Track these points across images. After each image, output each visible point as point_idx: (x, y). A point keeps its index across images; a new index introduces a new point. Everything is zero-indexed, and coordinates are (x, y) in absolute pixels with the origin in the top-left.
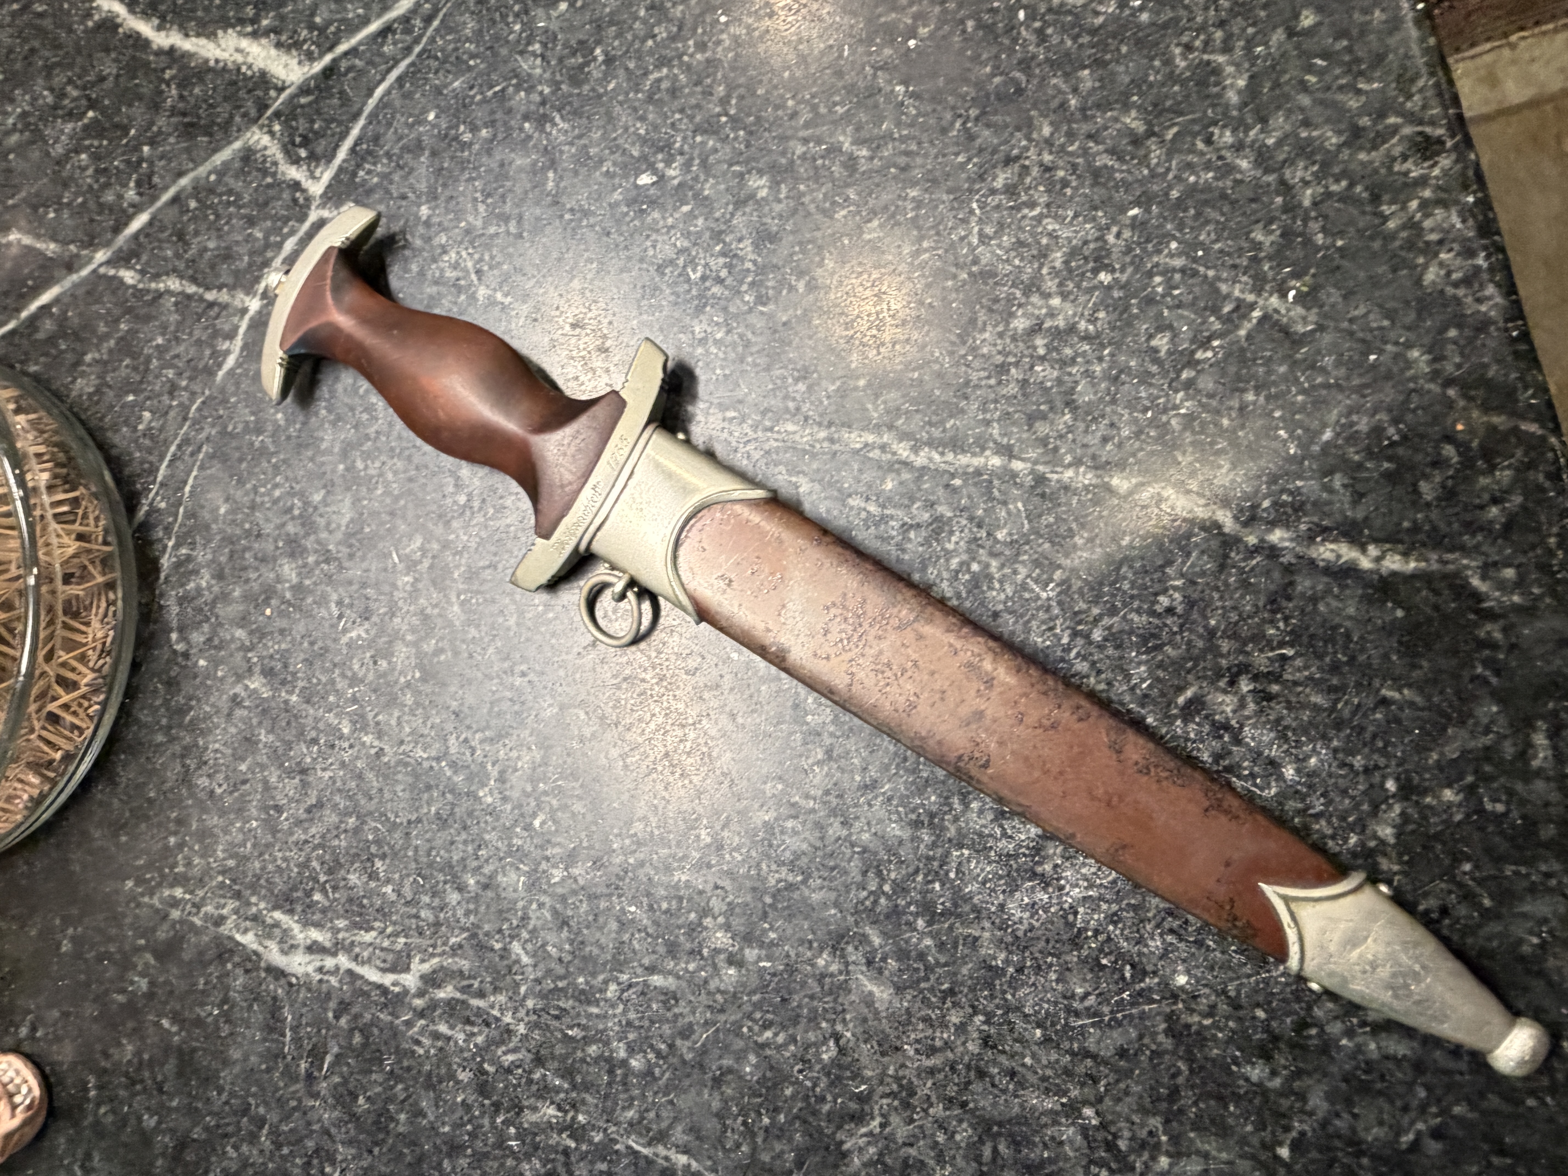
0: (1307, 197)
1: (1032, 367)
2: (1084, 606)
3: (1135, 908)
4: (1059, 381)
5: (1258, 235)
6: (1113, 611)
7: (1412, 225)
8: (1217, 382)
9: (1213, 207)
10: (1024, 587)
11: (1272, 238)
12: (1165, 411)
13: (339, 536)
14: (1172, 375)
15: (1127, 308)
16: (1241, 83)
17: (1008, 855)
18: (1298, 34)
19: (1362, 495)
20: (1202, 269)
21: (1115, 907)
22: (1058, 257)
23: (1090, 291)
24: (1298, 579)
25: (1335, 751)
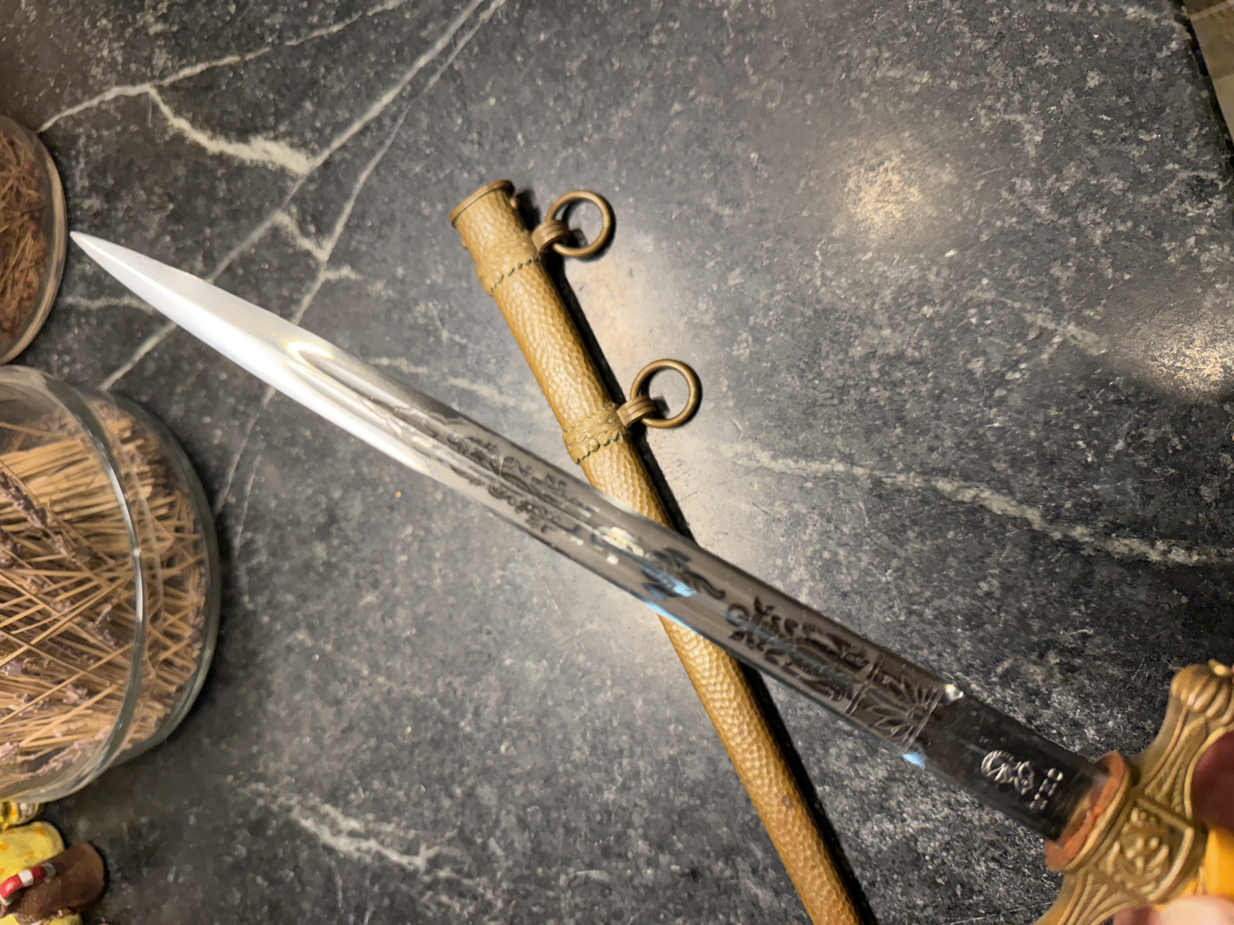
0: (1097, 236)
1: (868, 389)
2: (918, 589)
3: (964, 840)
4: (890, 399)
5: (1056, 271)
6: (941, 595)
7: (1190, 260)
8: (1024, 400)
9: (1017, 247)
10: (866, 572)
11: (1068, 274)
12: (981, 425)
13: (353, 524)
14: (986, 393)
15: (946, 337)
16: (1038, 139)
17: (862, 792)
18: (1087, 94)
19: (1151, 497)
20: (1009, 302)
21: (947, 838)
22: (887, 295)
23: (914, 323)
24: (1097, 569)
25: (1130, 716)
